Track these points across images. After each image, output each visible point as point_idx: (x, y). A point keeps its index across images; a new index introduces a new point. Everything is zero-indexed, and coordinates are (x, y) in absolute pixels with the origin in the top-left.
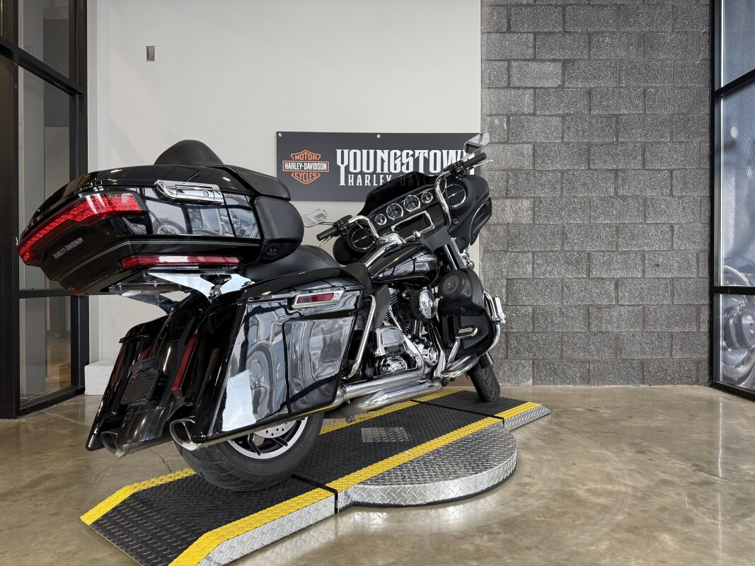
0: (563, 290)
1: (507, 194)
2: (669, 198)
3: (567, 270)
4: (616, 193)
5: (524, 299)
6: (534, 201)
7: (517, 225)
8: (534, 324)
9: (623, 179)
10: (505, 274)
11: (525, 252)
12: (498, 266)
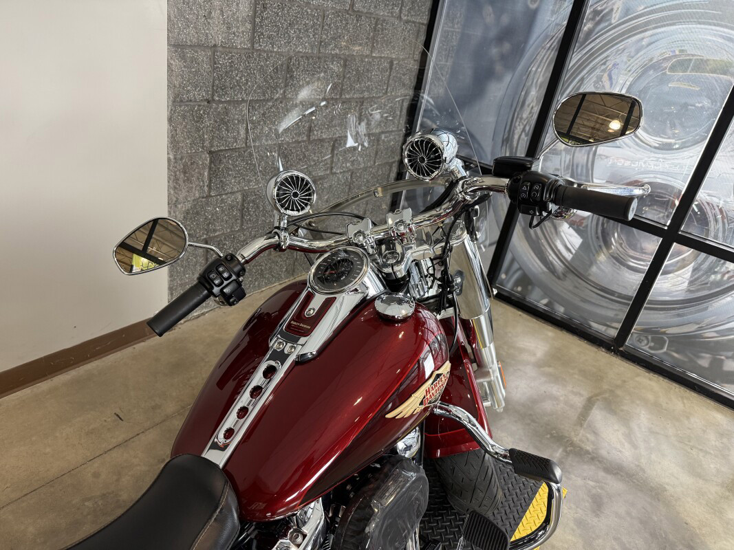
2: (396, 22)
4: (352, 5)
5: (233, 184)
7: (228, 49)
8: (242, 217)
10: (207, 144)
11: (238, 101)
12: (198, 130)
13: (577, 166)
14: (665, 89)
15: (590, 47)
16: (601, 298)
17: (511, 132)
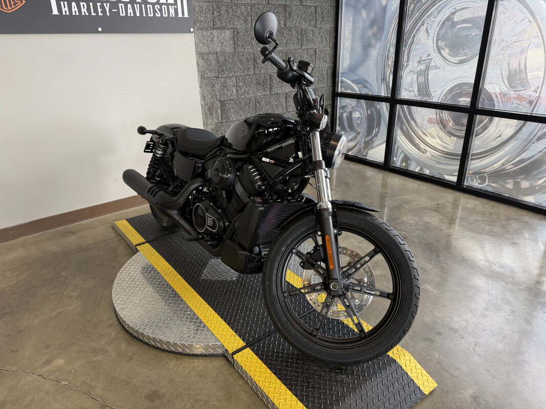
0: (256, 105)
1: (214, 25)
2: (314, 29)
3: (258, 89)
4: (285, 25)
5: (233, 116)
6: (234, 31)
7: (223, 53)
9: (290, 14)
10: (218, 97)
11: (230, 76)
12: (213, 91)
13: (420, 85)
14: (455, 30)
15: (414, 18)
16: (446, 159)
17: (384, 74)
